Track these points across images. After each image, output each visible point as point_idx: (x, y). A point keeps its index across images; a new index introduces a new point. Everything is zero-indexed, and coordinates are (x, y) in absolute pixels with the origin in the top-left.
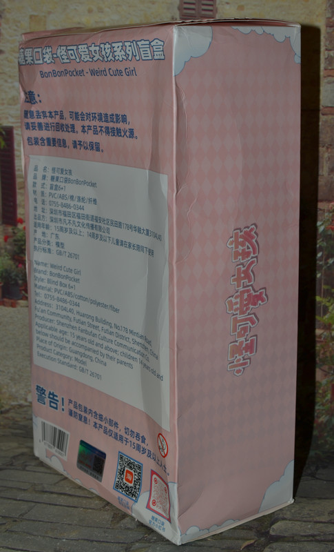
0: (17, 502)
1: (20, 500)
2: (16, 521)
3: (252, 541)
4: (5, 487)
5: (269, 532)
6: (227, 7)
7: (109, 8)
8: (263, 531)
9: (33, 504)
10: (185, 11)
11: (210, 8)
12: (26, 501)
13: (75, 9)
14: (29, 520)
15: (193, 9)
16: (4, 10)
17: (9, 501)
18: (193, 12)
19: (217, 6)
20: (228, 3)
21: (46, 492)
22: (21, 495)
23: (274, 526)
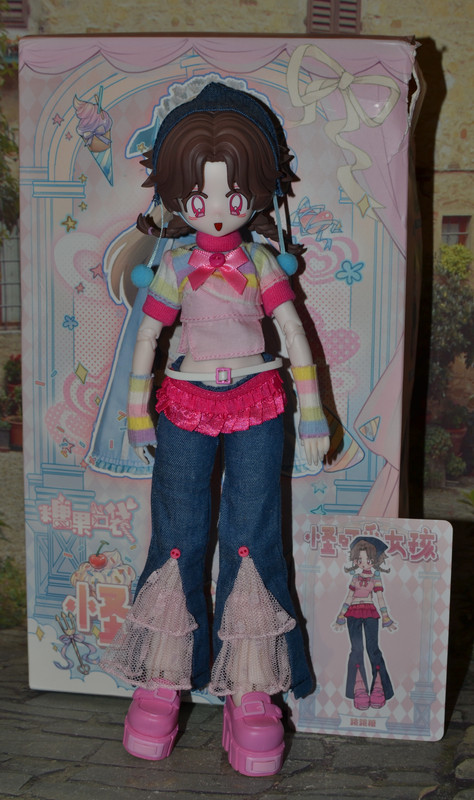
0: (75, 739)
1: (79, 736)
2: (79, 766)
3: (433, 789)
4: (53, 718)
5: (453, 775)
6: (377, 22)
7: (203, 19)
8: (445, 773)
9: (100, 742)
10: (315, 27)
11: (352, 23)
12: (89, 737)
13: (154, 20)
14: (98, 764)
15: (327, 24)
16: (48, 19)
17: (64, 738)
18: (327, 28)
19: (362, 20)
20: (377, 17)
21: (116, 724)
22: (79, 729)
23: (461, 767)
